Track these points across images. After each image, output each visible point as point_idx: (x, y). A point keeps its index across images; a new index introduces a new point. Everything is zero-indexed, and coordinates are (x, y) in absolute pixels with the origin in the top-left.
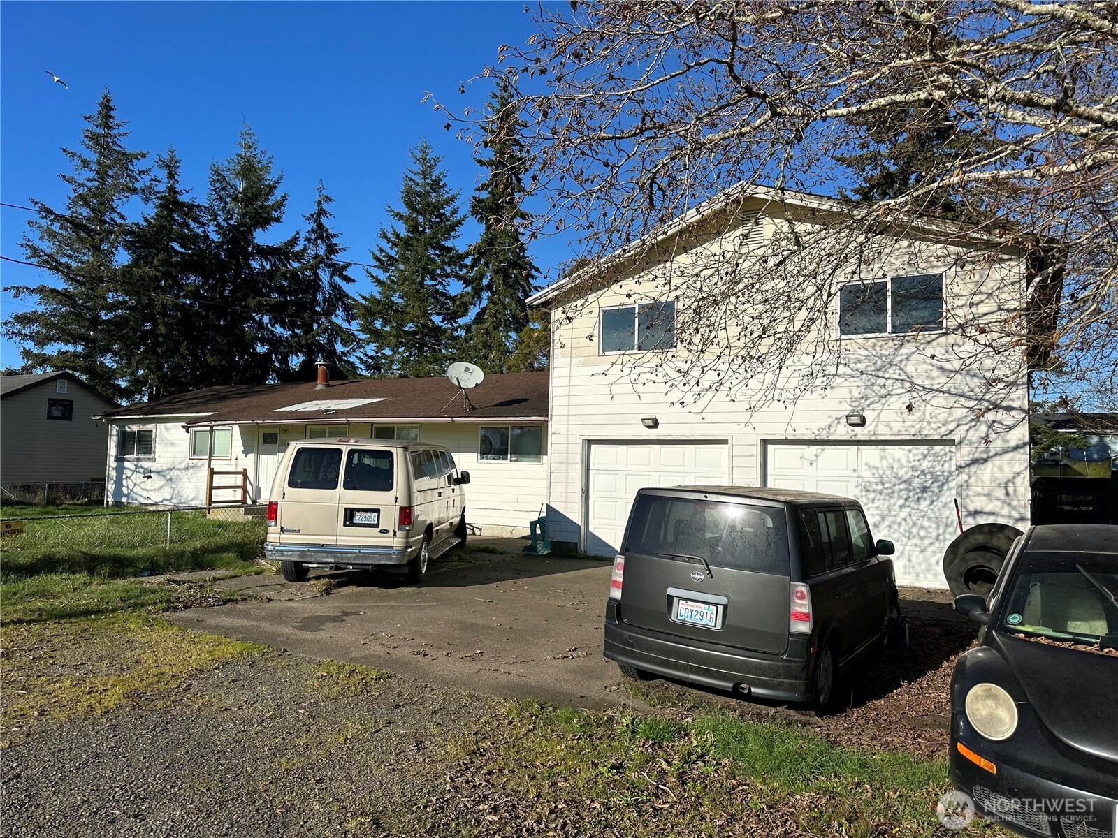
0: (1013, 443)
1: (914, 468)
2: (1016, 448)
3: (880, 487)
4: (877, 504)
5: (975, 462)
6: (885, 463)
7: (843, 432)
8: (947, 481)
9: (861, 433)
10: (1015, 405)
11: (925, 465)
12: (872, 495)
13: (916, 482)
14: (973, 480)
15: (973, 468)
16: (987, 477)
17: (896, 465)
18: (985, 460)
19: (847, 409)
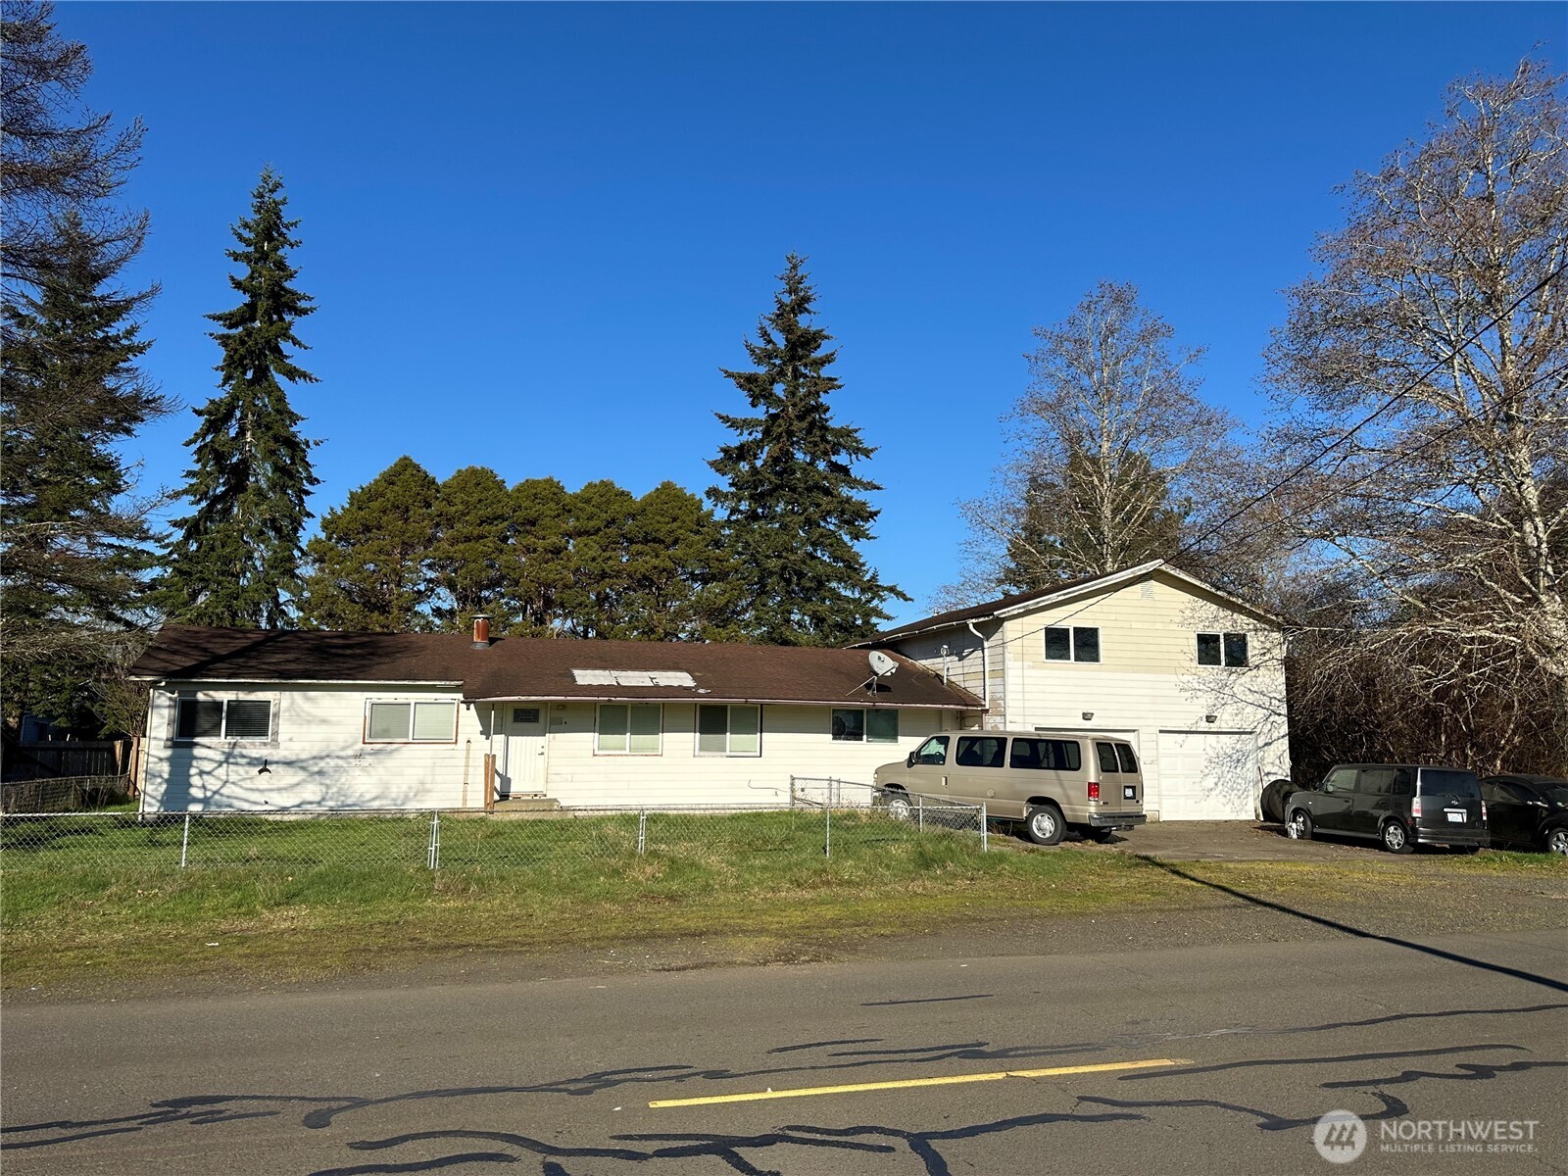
0: (1282, 734)
1: (1233, 748)
2: (1283, 737)
3: (1217, 760)
4: (1216, 770)
5: (1266, 744)
6: (1219, 746)
7: (1204, 726)
8: (1248, 756)
9: (1214, 727)
10: (1282, 712)
11: (1238, 746)
12: (1213, 765)
13: (1235, 757)
14: (1266, 755)
15: (1266, 748)
16: (1272, 753)
17: (1224, 747)
18: (1270, 744)
19: (1205, 713)
